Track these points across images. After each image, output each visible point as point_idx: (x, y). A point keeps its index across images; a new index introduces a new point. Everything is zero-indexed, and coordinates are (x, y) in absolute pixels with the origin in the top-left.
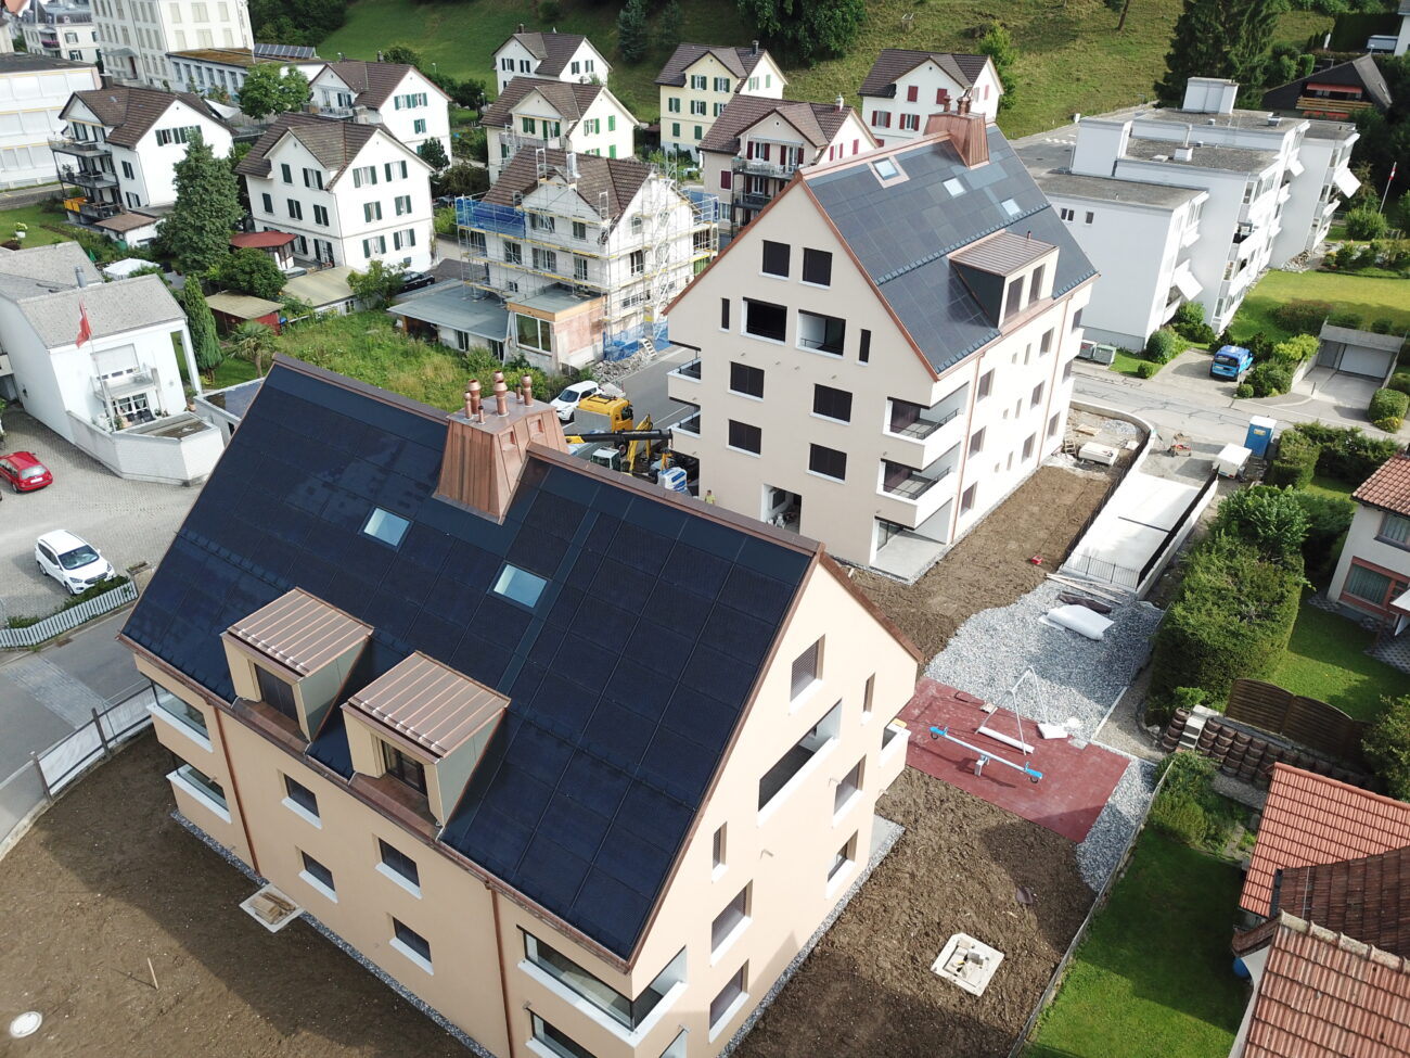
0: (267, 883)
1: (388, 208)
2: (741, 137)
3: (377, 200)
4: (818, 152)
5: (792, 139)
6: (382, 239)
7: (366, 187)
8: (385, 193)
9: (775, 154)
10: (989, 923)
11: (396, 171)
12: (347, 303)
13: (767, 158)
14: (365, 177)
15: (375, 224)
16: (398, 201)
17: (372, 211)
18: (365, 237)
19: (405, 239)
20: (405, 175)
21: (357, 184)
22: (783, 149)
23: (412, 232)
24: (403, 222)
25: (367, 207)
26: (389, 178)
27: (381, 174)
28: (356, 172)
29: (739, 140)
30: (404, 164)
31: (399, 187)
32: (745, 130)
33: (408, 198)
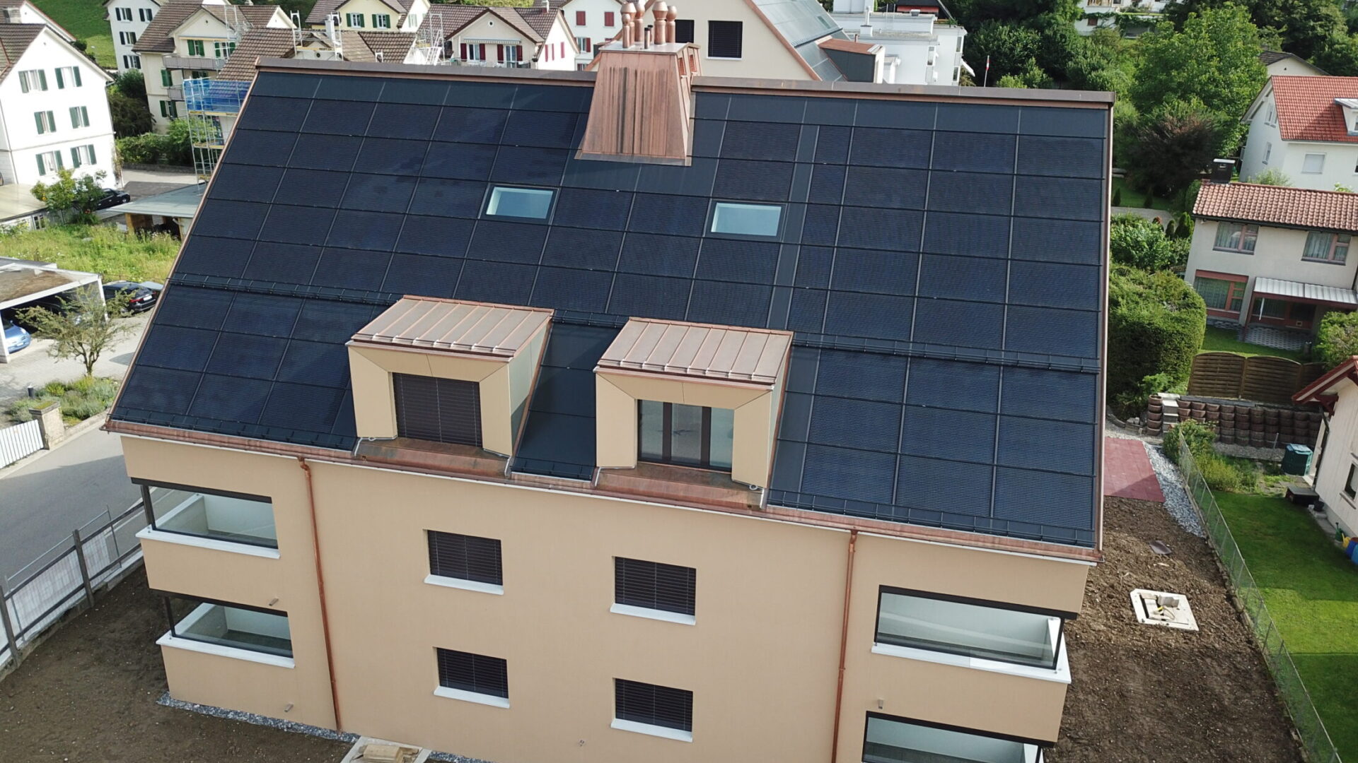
0: (358, 737)
1: (63, 120)
2: (452, 40)
3: (50, 110)
4: (537, 48)
5: (509, 37)
6: (58, 154)
7: (36, 95)
8: (59, 101)
9: (491, 53)
10: (1150, 576)
11: (68, 77)
12: (36, 218)
13: (483, 57)
14: (33, 81)
15: (48, 136)
16: (73, 111)
17: (44, 121)
18: (39, 151)
19: (84, 155)
20: (79, 83)
21: (25, 89)
22: (500, 47)
23: (91, 148)
24: (81, 136)
25: (38, 116)
26: (61, 85)
27: (51, 79)
28: (23, 75)
29: (451, 43)
30: (76, 70)
31: (72, 96)
32: (455, 32)
33: (84, 109)
